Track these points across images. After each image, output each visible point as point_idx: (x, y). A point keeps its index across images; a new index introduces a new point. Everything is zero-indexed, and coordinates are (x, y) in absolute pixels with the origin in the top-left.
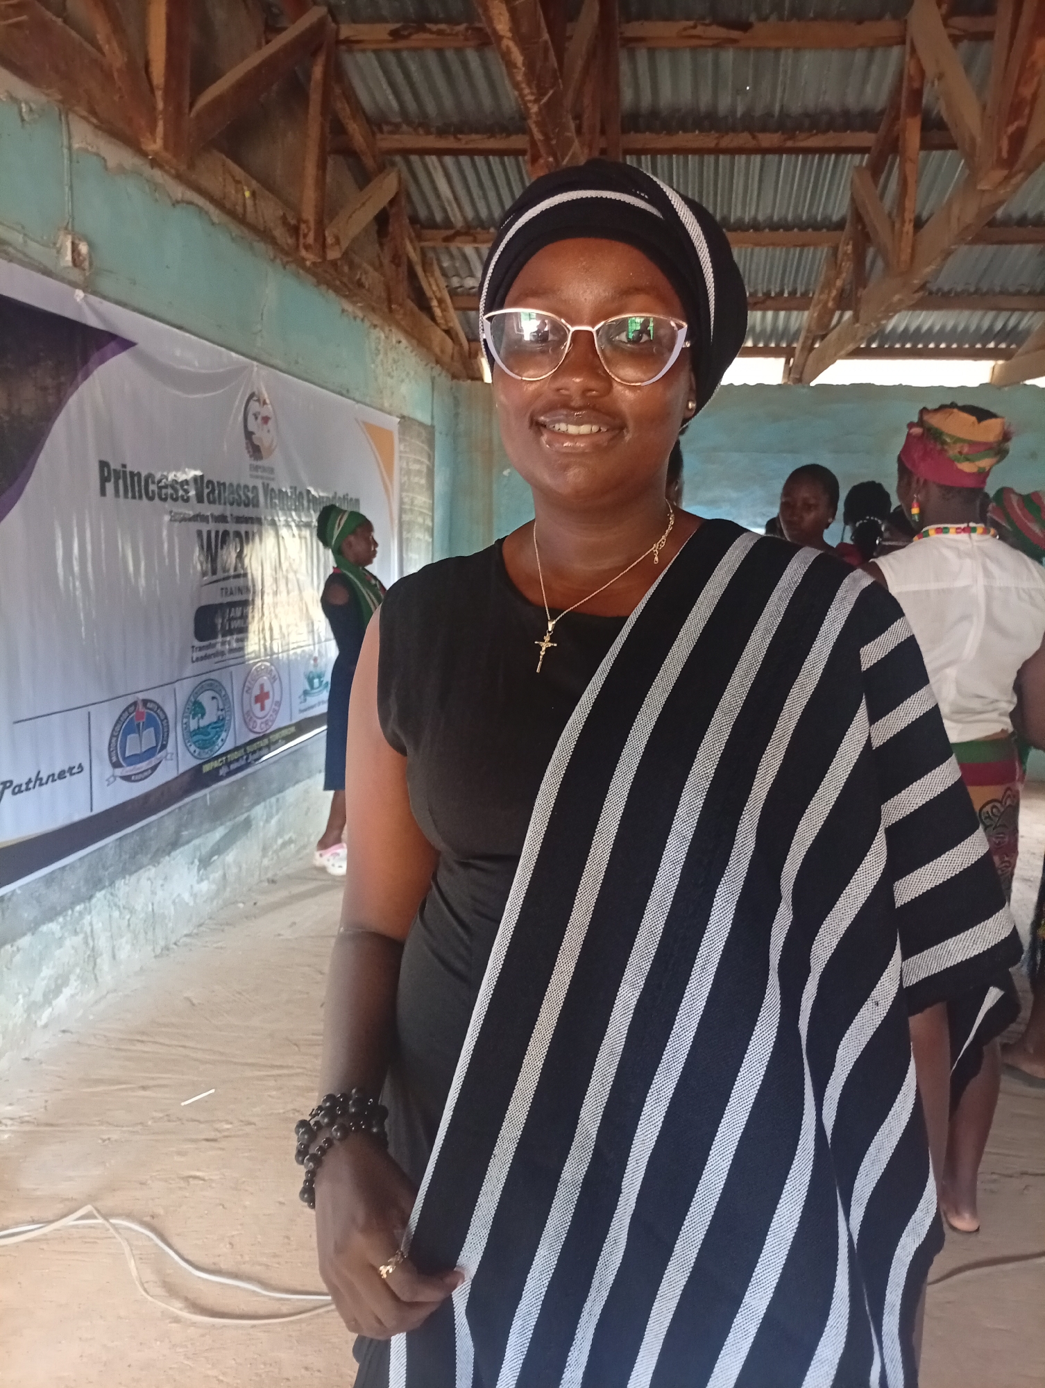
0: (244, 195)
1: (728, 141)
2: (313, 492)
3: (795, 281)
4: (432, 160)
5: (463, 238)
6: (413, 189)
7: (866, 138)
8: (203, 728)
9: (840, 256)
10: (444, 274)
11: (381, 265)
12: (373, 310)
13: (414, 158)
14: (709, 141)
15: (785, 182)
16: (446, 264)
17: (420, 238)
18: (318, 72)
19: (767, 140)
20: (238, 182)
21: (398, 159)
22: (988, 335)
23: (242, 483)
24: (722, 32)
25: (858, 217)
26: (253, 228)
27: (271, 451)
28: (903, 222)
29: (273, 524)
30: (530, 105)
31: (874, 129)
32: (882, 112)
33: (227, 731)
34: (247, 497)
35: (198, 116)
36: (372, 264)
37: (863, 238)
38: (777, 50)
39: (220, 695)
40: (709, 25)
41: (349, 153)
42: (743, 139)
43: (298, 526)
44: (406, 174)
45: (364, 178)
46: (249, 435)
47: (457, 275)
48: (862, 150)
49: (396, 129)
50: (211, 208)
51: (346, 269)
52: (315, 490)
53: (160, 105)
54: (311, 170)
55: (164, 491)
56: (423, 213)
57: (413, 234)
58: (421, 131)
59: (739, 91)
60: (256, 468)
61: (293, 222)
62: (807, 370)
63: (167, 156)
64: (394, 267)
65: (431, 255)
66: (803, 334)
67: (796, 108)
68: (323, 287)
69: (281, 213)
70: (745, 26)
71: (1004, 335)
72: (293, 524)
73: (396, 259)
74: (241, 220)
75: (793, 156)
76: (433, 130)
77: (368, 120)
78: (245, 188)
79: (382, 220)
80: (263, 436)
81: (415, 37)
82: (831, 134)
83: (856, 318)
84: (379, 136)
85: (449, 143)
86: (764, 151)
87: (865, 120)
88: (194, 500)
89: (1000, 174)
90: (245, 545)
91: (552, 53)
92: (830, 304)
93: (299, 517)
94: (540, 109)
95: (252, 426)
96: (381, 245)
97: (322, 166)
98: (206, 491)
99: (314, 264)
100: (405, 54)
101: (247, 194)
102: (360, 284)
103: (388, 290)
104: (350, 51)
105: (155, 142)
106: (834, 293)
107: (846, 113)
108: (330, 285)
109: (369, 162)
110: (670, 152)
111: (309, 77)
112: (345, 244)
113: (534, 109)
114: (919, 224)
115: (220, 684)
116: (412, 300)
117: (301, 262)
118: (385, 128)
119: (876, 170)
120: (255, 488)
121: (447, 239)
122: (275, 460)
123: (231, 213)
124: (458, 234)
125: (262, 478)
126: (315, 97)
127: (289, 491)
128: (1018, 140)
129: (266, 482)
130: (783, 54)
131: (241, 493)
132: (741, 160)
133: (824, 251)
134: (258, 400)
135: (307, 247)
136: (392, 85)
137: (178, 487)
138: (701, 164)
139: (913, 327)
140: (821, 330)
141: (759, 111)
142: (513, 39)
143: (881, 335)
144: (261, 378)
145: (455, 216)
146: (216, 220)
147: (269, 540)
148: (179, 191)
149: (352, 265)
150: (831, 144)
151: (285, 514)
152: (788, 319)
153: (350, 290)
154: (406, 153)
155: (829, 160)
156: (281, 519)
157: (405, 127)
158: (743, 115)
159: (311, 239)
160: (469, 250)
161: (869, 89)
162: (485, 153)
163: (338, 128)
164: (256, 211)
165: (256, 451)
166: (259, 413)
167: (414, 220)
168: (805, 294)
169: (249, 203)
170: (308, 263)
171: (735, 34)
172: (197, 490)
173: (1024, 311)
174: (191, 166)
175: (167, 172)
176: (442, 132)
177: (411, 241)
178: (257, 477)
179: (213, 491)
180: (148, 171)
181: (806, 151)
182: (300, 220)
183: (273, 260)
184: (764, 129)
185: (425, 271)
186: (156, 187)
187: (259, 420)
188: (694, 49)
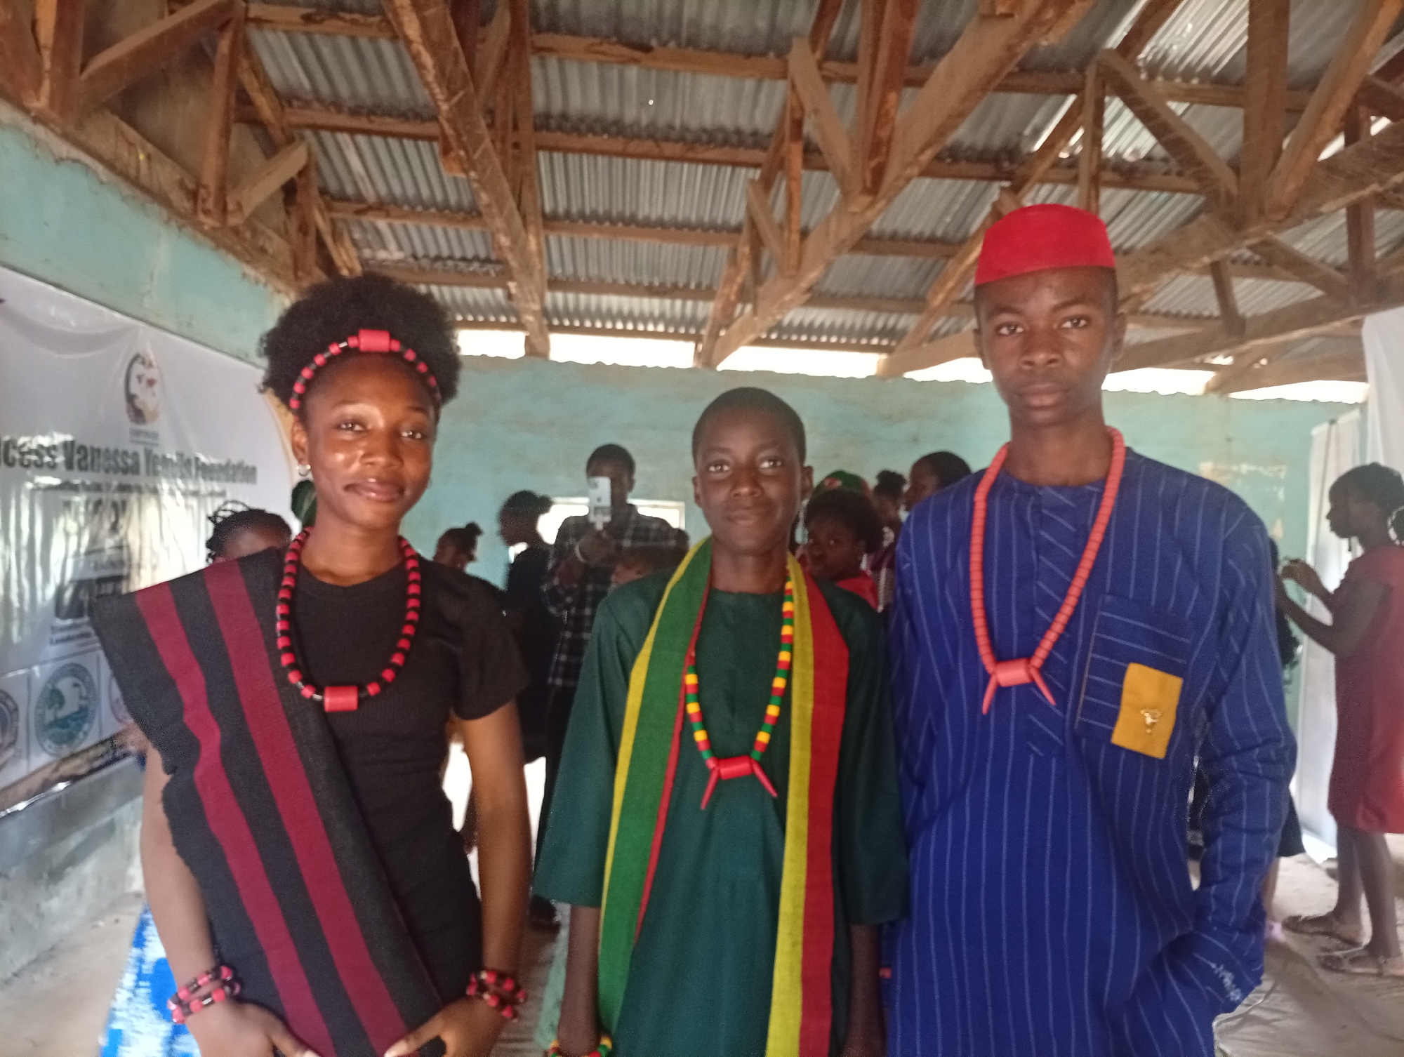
0: (137, 157)
1: (633, 147)
2: (203, 459)
3: (701, 274)
4: (344, 138)
5: (377, 212)
6: (323, 163)
7: (758, 156)
8: (61, 720)
9: (739, 257)
10: (355, 243)
11: (287, 231)
12: (278, 276)
13: (326, 135)
14: (618, 144)
15: (687, 187)
16: (357, 235)
17: (330, 208)
18: (224, 45)
19: (669, 148)
20: (131, 144)
21: (308, 133)
22: (871, 333)
23: (121, 449)
24: (626, 51)
25: (753, 224)
26: (146, 190)
27: (155, 415)
28: (790, 231)
29: (155, 492)
30: (440, 103)
31: (765, 149)
32: (770, 135)
33: (91, 722)
34: (125, 463)
35: (91, 78)
36: (277, 231)
37: (757, 243)
38: (677, 72)
39: (83, 681)
40: (614, 44)
41: (254, 122)
42: (648, 145)
43: (185, 494)
44: (316, 148)
45: (271, 149)
46: (131, 398)
47: (370, 247)
48: (756, 166)
49: (306, 104)
50: (100, 168)
51: (248, 235)
52: (206, 456)
53: (47, 64)
54: (213, 136)
55: (28, 457)
56: (333, 186)
57: (323, 206)
58: (332, 109)
59: (643, 104)
60: (138, 433)
61: (191, 186)
62: (715, 356)
63: (54, 115)
64: (301, 235)
65: (340, 225)
66: (709, 324)
67: (694, 124)
68: (222, 252)
69: (178, 177)
70: (647, 49)
71: (883, 333)
72: (178, 494)
73: (303, 229)
74: (135, 182)
75: (694, 166)
76: (346, 109)
77: (277, 93)
78: (140, 151)
79: (290, 191)
80: (146, 399)
81: (327, 23)
82: (726, 149)
83: (755, 312)
84: (288, 110)
85: (362, 123)
86: (668, 159)
87: (757, 140)
88: (62, 468)
89: (866, 200)
90: (121, 514)
91: (462, 59)
92: (733, 298)
93: (186, 484)
94: (451, 109)
95: (135, 388)
96: (288, 213)
97: (226, 133)
98: (77, 457)
99: (213, 228)
100: (317, 37)
101: (142, 157)
102: (263, 250)
103: (295, 258)
104: (260, 28)
105: (38, 99)
106: (735, 288)
107: (738, 132)
108: (230, 249)
109: (278, 135)
110: (582, 151)
111: (214, 48)
112: (247, 211)
113: (445, 107)
114: (804, 234)
115: (85, 670)
116: (320, 267)
117: (198, 226)
118: (295, 103)
119: (767, 183)
120: (136, 455)
121: (359, 212)
122: (161, 426)
123: (123, 174)
124: (370, 208)
125: (143, 443)
126: (221, 69)
127: (175, 458)
128: (879, 173)
129: (149, 447)
130: (681, 75)
131: (119, 459)
132: (646, 164)
133: (725, 249)
134: (143, 363)
135: (206, 212)
136: (302, 62)
137: (43, 452)
138: (610, 165)
139: (806, 322)
140: (726, 319)
141: (661, 123)
142: (424, 44)
143: (779, 327)
144: (148, 341)
145: (367, 190)
146: (104, 179)
147: (151, 509)
148: (64, 149)
149: (255, 232)
150: (725, 158)
151: (169, 483)
152: (695, 309)
153: (251, 255)
154: (316, 128)
155: (725, 172)
156: (165, 486)
157: (316, 105)
158: (648, 126)
159: (210, 205)
160: (382, 224)
161: (759, 115)
162: (399, 136)
163: (244, 99)
164: (150, 173)
165: (138, 414)
166: (143, 375)
167: (323, 192)
168: (709, 288)
169: (144, 165)
170: (206, 228)
171: (637, 54)
172: (66, 455)
173: (901, 313)
174: (80, 125)
175: (52, 130)
176: (355, 112)
177: (320, 210)
178: (139, 442)
179: (85, 457)
180: (28, 125)
181: (706, 162)
182: (199, 184)
183: (167, 222)
184: (667, 139)
185: (335, 241)
186: (37, 143)
187: (144, 383)
188: (600, 63)
